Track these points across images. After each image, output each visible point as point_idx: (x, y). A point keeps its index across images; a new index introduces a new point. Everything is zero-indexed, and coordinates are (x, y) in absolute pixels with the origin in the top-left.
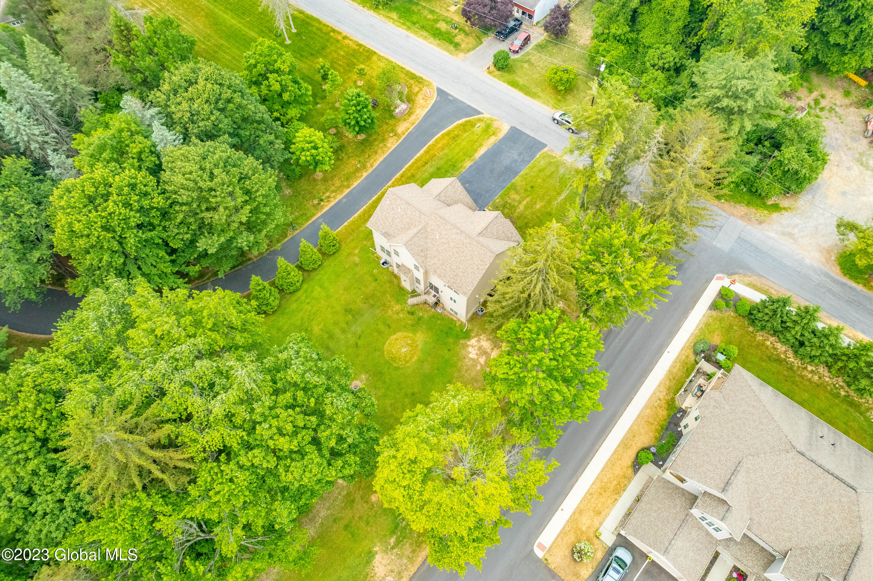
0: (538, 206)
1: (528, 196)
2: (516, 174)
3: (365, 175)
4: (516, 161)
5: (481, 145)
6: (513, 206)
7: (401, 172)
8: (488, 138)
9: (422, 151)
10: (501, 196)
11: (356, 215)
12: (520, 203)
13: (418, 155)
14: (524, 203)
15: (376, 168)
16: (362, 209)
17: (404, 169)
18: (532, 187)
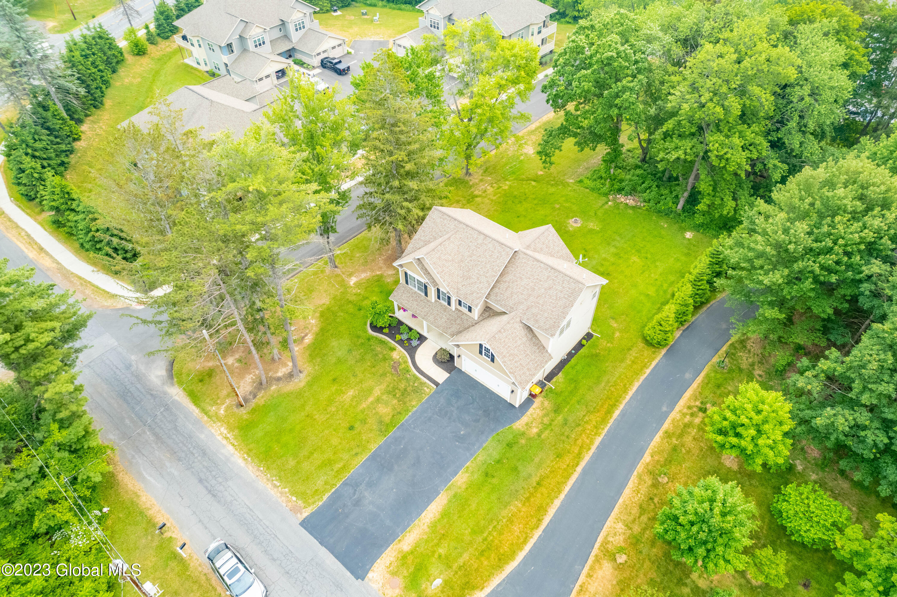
0: (351, 393)
1: (362, 411)
2: (374, 457)
3: (647, 458)
4: (370, 485)
5: (433, 526)
6: (389, 393)
7: (583, 464)
8: (417, 545)
9: (552, 512)
10: (407, 411)
11: (636, 385)
12: (378, 400)
13: (557, 503)
14: (371, 399)
15: (631, 472)
16: (631, 393)
17: (579, 469)
18: (351, 428)
